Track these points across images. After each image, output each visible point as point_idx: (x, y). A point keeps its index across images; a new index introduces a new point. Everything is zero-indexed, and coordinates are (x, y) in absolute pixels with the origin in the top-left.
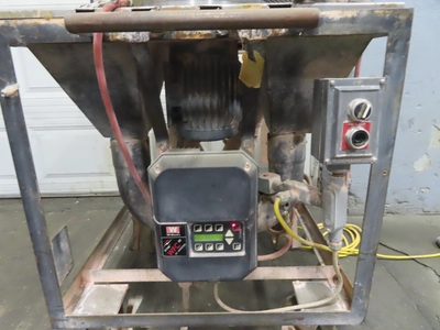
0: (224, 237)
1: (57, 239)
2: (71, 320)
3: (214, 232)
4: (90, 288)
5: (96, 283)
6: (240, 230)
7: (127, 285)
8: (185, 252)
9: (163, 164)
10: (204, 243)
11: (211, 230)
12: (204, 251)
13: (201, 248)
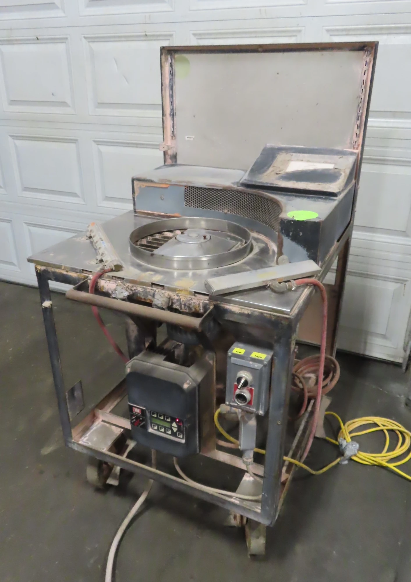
0: (171, 426)
1: (72, 391)
2: (76, 445)
3: (164, 420)
4: (98, 424)
5: (103, 421)
6: (181, 424)
7: (122, 430)
8: (145, 427)
9: (132, 367)
10: (158, 425)
11: (162, 418)
12: (158, 430)
13: (156, 428)
